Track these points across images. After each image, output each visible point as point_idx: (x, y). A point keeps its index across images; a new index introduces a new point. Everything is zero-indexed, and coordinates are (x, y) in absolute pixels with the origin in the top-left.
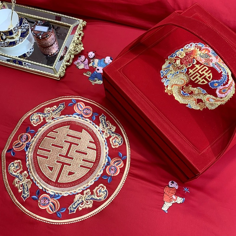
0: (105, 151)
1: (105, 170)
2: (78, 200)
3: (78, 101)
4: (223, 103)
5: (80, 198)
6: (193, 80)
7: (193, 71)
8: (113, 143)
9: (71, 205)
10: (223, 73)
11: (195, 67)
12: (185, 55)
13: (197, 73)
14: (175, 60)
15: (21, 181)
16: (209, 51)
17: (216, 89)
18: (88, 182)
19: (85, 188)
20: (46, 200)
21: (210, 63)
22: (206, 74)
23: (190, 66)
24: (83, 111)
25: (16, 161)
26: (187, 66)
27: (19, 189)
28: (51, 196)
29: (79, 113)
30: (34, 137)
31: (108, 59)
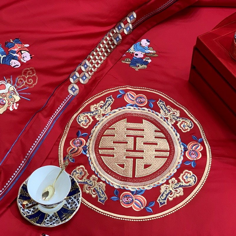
2: (166, 191)
5: (166, 188)
8: (182, 128)
18: (170, 171)
27: (93, 195)
28: (132, 192)
29: (132, 104)
30: (89, 140)
31: (144, 42)
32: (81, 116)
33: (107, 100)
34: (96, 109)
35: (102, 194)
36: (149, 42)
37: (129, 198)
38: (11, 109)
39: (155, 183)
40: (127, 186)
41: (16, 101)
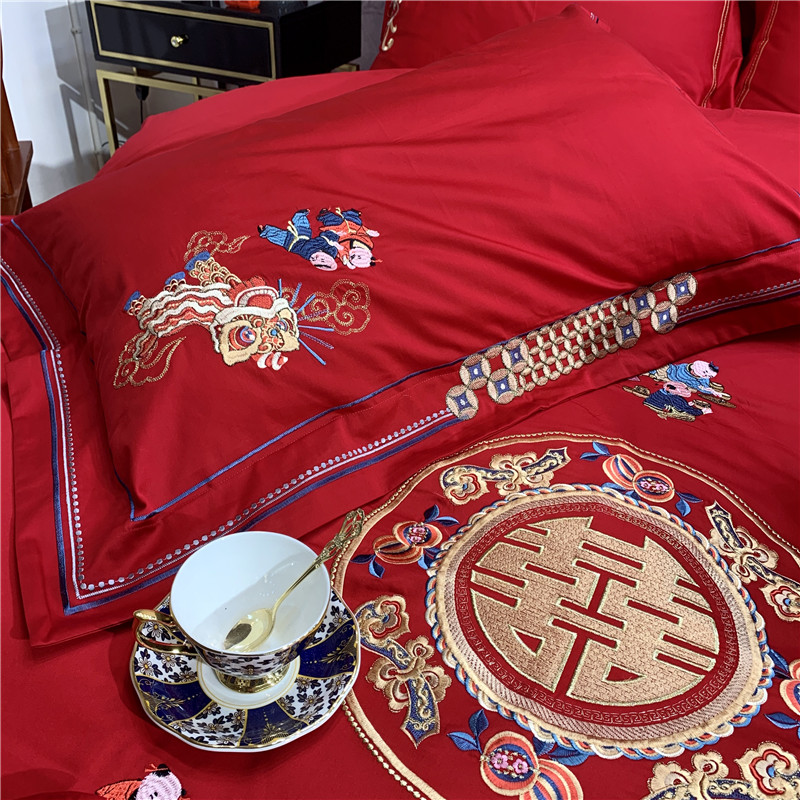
3: (615, 451)
5: (677, 782)
8: (778, 605)
15: (404, 672)
18: (707, 724)
24: (639, 480)
25: (385, 598)
27: (393, 700)
28: (538, 745)
29: (624, 488)
30: (453, 539)
31: (701, 368)
32: (457, 470)
33: (548, 454)
34: (507, 466)
35: (428, 708)
36: (715, 370)
37: (519, 761)
38: (261, 364)
39: (637, 746)
40: (527, 714)
41: (283, 349)
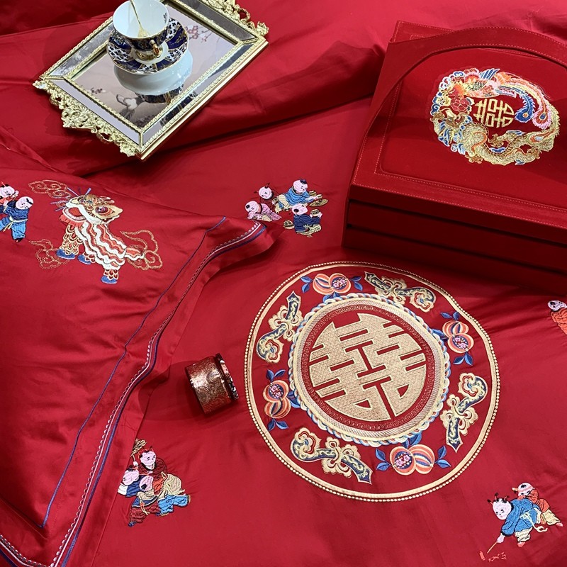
0: (419, 325)
1: (449, 351)
2: (451, 422)
3: (312, 276)
4: (556, 132)
6: (492, 125)
7: (481, 114)
9: (447, 438)
10: (521, 95)
11: (478, 107)
12: (450, 99)
13: (488, 115)
14: (444, 112)
15: (336, 458)
16: (477, 77)
17: (531, 120)
19: (445, 397)
20: (403, 457)
21: (492, 91)
22: (501, 109)
23: (471, 110)
24: (332, 285)
25: (297, 434)
26: (466, 113)
31: (299, 186)
